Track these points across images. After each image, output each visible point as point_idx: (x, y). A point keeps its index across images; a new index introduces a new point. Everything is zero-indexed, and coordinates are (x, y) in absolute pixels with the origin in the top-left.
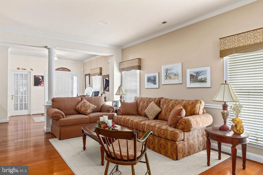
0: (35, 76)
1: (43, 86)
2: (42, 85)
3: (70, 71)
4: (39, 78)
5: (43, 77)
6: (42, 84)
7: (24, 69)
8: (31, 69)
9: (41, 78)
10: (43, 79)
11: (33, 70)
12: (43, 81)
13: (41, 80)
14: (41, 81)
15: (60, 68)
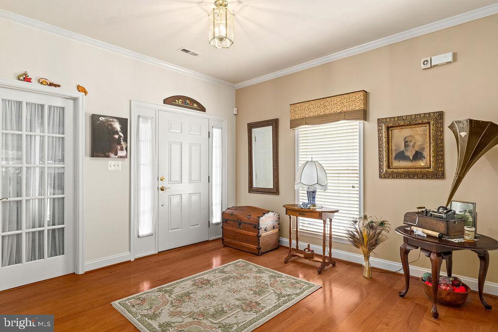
0: (94, 118)
1: (126, 157)
2: (120, 153)
3: (203, 109)
4: (111, 125)
5: (124, 122)
6: (122, 149)
7: (51, 84)
8: (80, 89)
9: (117, 126)
10: (124, 129)
11: (86, 93)
12: (125, 140)
13: (117, 133)
14: (117, 136)
15: (179, 97)
